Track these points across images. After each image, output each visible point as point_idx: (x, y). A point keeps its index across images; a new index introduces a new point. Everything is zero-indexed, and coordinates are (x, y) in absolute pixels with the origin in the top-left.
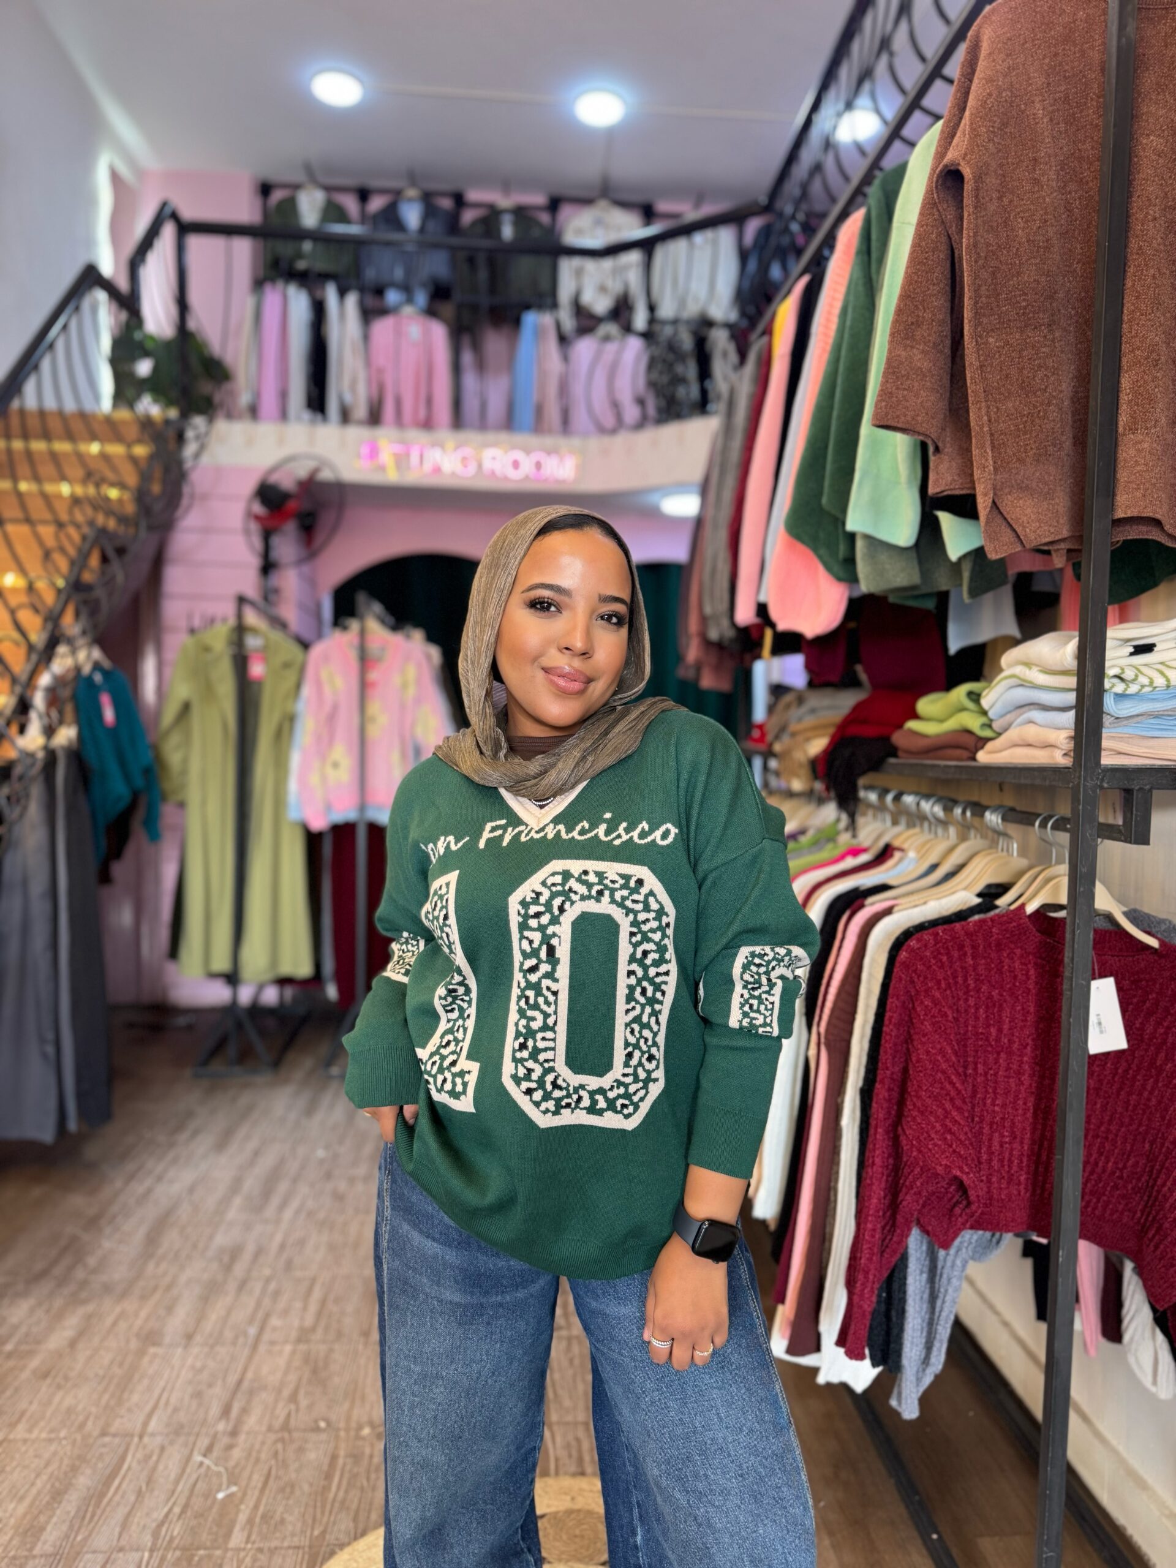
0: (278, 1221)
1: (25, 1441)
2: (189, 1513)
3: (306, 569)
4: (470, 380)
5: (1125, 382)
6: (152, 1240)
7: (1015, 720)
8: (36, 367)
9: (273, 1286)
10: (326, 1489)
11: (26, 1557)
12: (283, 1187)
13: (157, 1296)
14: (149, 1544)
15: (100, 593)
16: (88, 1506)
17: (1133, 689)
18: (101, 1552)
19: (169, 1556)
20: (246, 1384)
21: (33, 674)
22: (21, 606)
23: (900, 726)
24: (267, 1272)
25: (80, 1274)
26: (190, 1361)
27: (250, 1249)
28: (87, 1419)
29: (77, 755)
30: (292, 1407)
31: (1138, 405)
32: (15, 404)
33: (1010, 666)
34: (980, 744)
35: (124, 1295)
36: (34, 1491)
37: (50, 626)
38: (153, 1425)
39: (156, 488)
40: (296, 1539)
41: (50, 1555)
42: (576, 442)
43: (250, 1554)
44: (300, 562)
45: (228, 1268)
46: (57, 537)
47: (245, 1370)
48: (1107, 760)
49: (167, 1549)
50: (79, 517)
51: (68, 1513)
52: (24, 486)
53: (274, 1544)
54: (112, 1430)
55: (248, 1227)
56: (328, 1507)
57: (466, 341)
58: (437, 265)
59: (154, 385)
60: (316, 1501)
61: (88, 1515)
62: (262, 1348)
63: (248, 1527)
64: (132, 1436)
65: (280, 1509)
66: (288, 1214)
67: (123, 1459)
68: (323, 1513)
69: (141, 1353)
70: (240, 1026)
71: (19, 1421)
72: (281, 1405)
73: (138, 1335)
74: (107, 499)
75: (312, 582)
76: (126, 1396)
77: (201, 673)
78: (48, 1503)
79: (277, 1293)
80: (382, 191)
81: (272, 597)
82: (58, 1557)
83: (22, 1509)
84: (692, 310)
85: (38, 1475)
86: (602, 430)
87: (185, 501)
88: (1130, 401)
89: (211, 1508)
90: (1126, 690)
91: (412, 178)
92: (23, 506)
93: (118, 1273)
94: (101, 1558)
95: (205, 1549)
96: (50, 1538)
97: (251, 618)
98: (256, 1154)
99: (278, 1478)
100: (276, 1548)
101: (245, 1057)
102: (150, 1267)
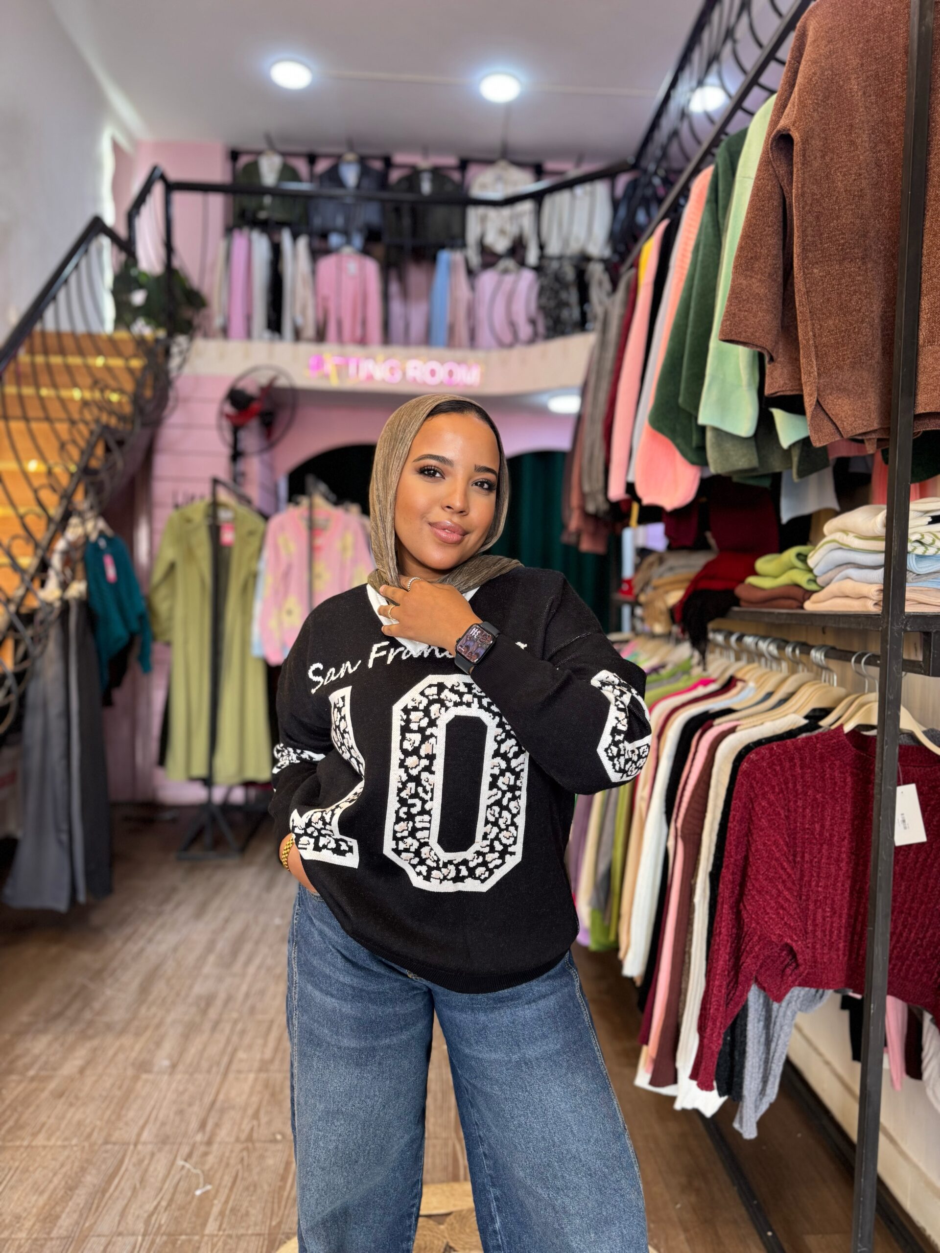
0: (243, 975)
1: (44, 1147)
2: (173, 1206)
3: (266, 456)
4: (396, 307)
5: (925, 304)
6: (145, 989)
7: (836, 576)
8: (54, 298)
9: (239, 1027)
10: (282, 1188)
11: (45, 1239)
12: (248, 947)
13: (148, 1033)
14: (142, 1230)
15: (104, 476)
16: (94, 1199)
17: (931, 551)
18: (104, 1236)
19: (158, 1240)
20: (218, 1105)
21: (52, 540)
22: (42, 487)
23: (742, 581)
24: (235, 1015)
25: (88, 1015)
26: (174, 1086)
27: (222, 996)
28: (93, 1130)
29: (85, 604)
30: (255, 1123)
31: (935, 322)
32: (38, 327)
33: (831, 533)
34: (807, 596)
35: (123, 1032)
36: (51, 1187)
37: (65, 502)
38: (145, 1136)
39: (148, 393)
40: (258, 1228)
41: (64, 1238)
42: (480, 354)
43: (222, 1239)
44: (262, 451)
45: (204, 1012)
46: (70, 432)
47: (218, 1093)
48: (909, 609)
49: (156, 1234)
50: (88, 416)
51: (78, 1204)
52: (44, 392)
53: (241, 1231)
54: (113, 1139)
55: (220, 979)
56: (283, 1203)
57: (393, 275)
58: (370, 214)
59: (147, 312)
60: (273, 1198)
61: (95, 1206)
62: (231, 1076)
63: (220, 1218)
64: (128, 1144)
65: (246, 1204)
66: (252, 969)
67: (121, 1162)
68: (279, 1207)
69: (136, 1078)
70: (213, 819)
71: (40, 1131)
72: (246, 1121)
73: (133, 1064)
74: (109, 402)
75: (271, 467)
76: (124, 1112)
77: (183, 539)
78: (62, 1197)
79: (243, 1032)
80: (327, 156)
81: (239, 479)
82: (70, 1239)
83: (41, 1201)
84: (574, 248)
85: (55, 1174)
86: (501, 345)
87: (171, 403)
88: (929, 319)
89: (190, 1203)
90: (925, 552)
91: (351, 145)
92: (44, 408)
93: (118, 1015)
94: (103, 1240)
95: (186, 1234)
96: (65, 1222)
97: (224, 496)
98: (227, 921)
99: (243, 1179)
100: (242, 1235)
101: (218, 844)
102: (143, 1011)
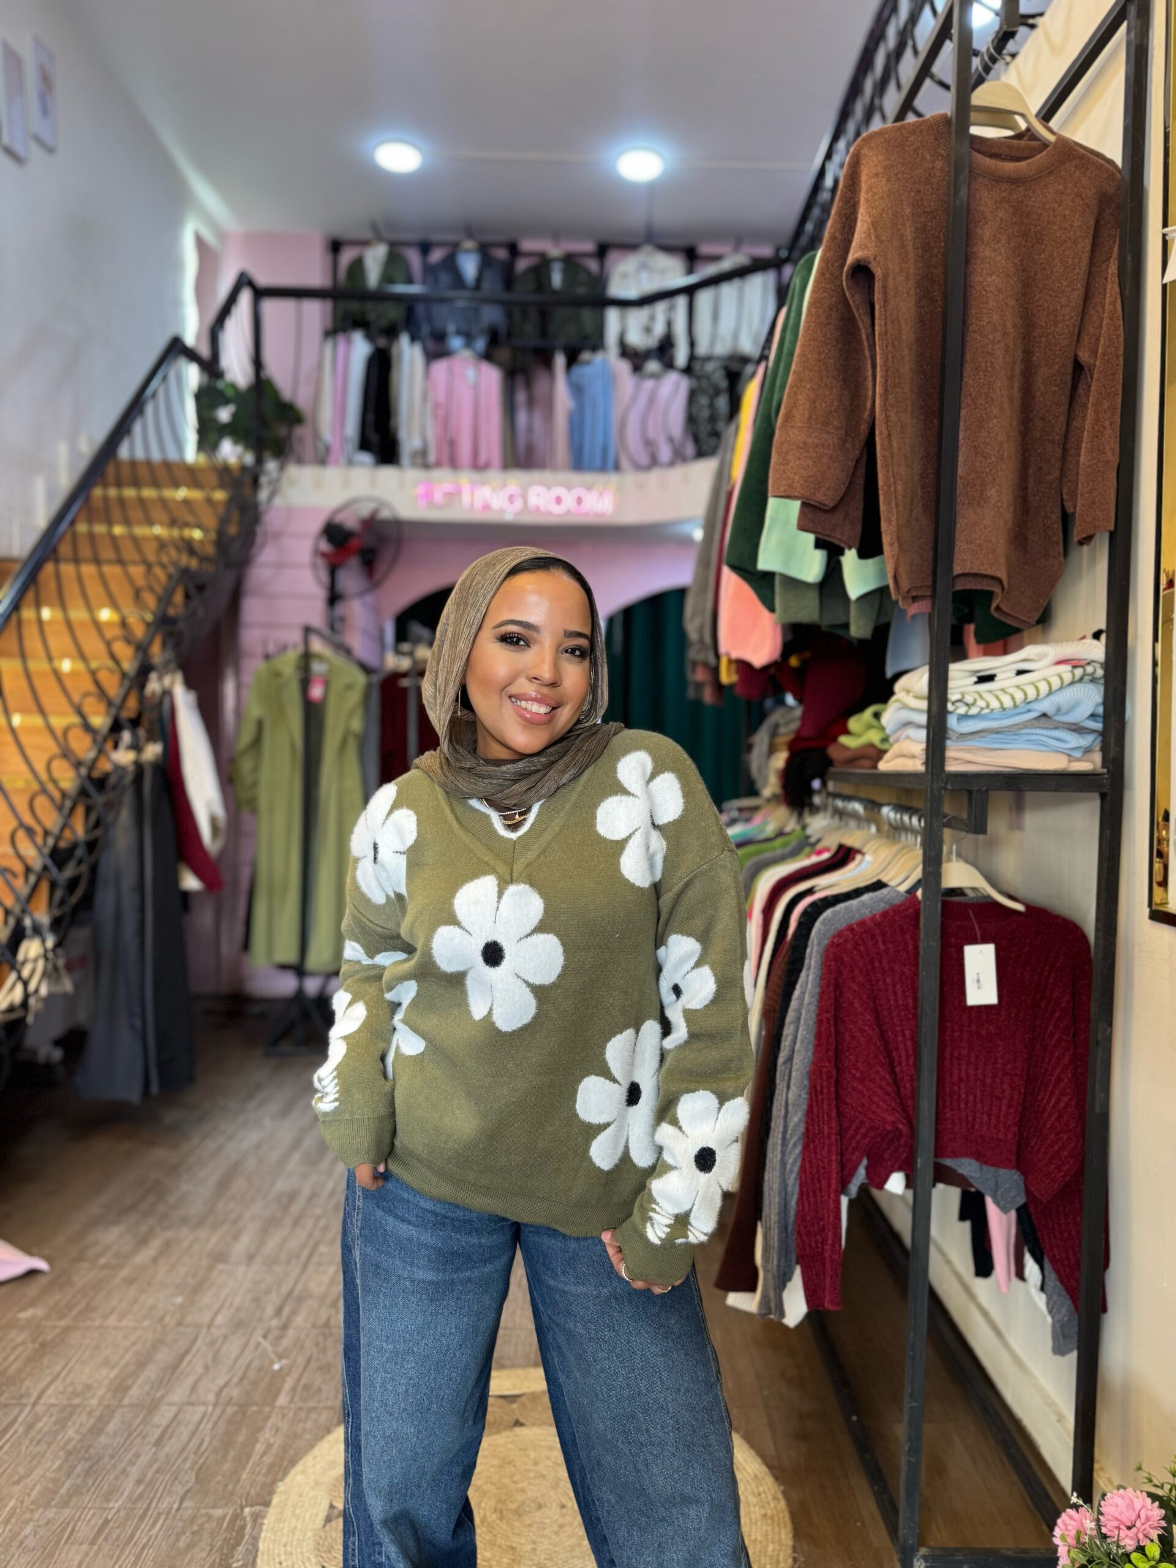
1: (116, 1328)
2: (245, 1382)
3: (369, 599)
4: (522, 417)
6: (223, 1185)
7: (900, 735)
8: (130, 431)
9: (323, 1222)
11: (117, 1406)
13: (225, 1227)
14: (213, 1401)
15: (183, 626)
16: (165, 1374)
17: (974, 711)
18: (175, 1405)
19: (228, 1410)
20: (296, 1293)
22: (115, 639)
23: (834, 739)
24: (318, 1211)
25: (162, 1208)
26: (250, 1275)
27: (306, 1192)
28: (166, 1314)
29: (162, 769)
30: (333, 1311)
33: (899, 693)
34: (879, 755)
35: (199, 1224)
36: (123, 1362)
37: (140, 655)
38: (219, 1320)
39: (232, 530)
40: (329, 1402)
41: (135, 1405)
42: (613, 478)
43: (292, 1411)
44: (362, 594)
45: (285, 1209)
46: (146, 578)
47: (296, 1284)
48: (951, 767)
49: (227, 1405)
50: (165, 559)
51: (149, 1378)
52: (117, 530)
54: (186, 1322)
55: (304, 1176)
58: (492, 315)
59: (233, 430)
61: (166, 1380)
62: (311, 1268)
63: (291, 1393)
64: (202, 1327)
65: (318, 1382)
67: (194, 1342)
69: (211, 1268)
70: (306, 1014)
71: (111, 1314)
72: (323, 1310)
73: (208, 1255)
74: (190, 540)
75: (375, 610)
76: (197, 1299)
77: (273, 696)
78: (134, 1371)
79: (326, 1229)
80: (441, 244)
81: (337, 625)
82: (142, 1407)
83: (113, 1374)
85: (127, 1350)
86: (638, 467)
87: (259, 540)
89: (265, 1376)
90: (967, 712)
91: (470, 231)
92: (118, 548)
93: (194, 1209)
94: (174, 1409)
95: (257, 1406)
96: (135, 1392)
97: (317, 645)
99: (317, 1360)
100: (313, 1409)
101: (310, 1040)
102: (220, 1206)
